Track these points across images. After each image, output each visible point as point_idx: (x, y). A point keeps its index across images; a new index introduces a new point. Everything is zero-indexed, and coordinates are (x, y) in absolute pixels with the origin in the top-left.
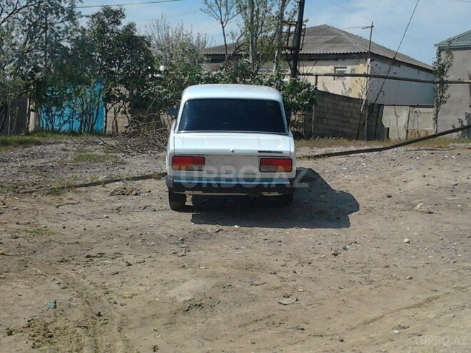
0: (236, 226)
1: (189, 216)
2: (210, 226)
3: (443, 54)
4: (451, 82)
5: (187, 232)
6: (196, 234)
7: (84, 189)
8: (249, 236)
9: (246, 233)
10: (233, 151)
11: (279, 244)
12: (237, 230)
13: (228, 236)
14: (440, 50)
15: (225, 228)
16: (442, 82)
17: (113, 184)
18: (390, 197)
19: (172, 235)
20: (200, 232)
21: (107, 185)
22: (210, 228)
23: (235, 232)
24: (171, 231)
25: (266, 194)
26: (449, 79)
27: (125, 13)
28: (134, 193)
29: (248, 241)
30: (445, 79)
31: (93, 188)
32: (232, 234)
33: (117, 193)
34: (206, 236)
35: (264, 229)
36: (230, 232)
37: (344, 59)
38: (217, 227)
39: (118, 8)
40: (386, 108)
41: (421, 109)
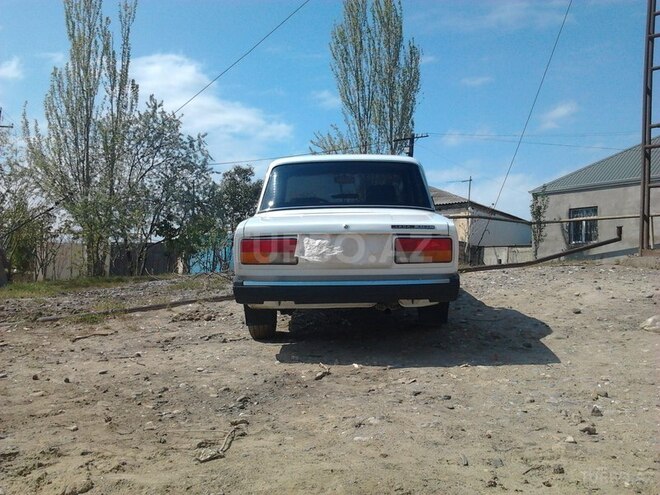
0: (356, 366)
1: (276, 348)
2: (308, 365)
3: (540, 199)
4: (548, 222)
5: (260, 380)
6: (277, 385)
7: (138, 314)
8: (381, 385)
9: (375, 380)
10: (346, 227)
11: (449, 403)
12: (356, 373)
13: (340, 388)
14: (535, 196)
15: (335, 369)
16: (539, 223)
17: (183, 306)
18: (579, 312)
19: (228, 389)
20: (287, 380)
21: (174, 309)
22: (305, 370)
23: (353, 379)
24: (230, 380)
25: (406, 303)
26: (547, 219)
27: (254, 171)
28: (205, 317)
29: (380, 396)
30: (542, 219)
31: (152, 312)
32: (348, 382)
33: (181, 318)
34: (297, 389)
35: (408, 369)
36: (344, 379)
37: (446, 209)
38: (318, 369)
39: (248, 167)
40: (486, 250)
41: (519, 249)
